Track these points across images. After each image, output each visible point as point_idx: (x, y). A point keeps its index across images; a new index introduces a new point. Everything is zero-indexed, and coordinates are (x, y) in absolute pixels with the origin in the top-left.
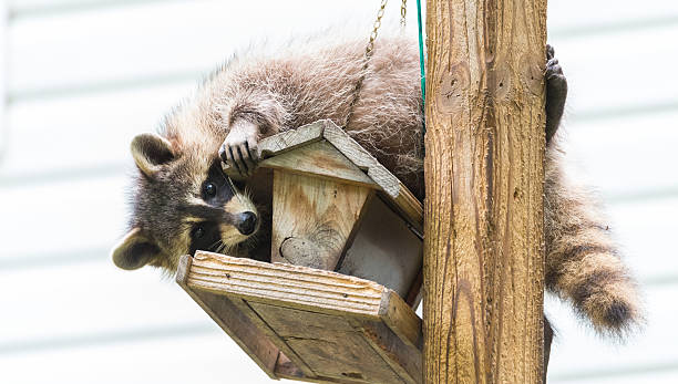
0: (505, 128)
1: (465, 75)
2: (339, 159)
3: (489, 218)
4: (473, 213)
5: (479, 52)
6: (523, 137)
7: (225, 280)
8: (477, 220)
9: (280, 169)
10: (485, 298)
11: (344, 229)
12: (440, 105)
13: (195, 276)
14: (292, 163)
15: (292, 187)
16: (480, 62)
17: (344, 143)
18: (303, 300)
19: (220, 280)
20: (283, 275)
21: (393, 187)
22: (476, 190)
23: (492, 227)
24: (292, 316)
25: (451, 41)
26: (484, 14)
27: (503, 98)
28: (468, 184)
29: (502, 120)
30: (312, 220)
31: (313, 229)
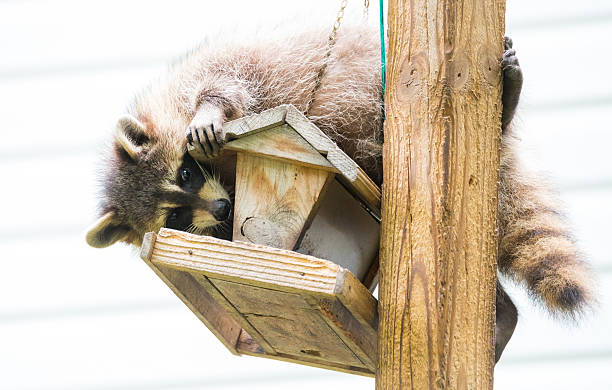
0: (462, 117)
1: (425, 65)
2: (300, 143)
3: (444, 204)
4: (429, 199)
5: (438, 43)
6: (479, 126)
7: (188, 257)
8: (433, 204)
9: (244, 152)
10: (439, 280)
11: (304, 210)
12: (400, 93)
13: (159, 253)
14: (255, 146)
15: (254, 169)
16: (439, 53)
17: (305, 127)
18: (262, 278)
19: (183, 256)
20: (243, 253)
21: (351, 171)
22: (433, 176)
23: (447, 212)
24: (252, 293)
25: (412, 32)
26: (445, 6)
27: (461, 87)
28: (424, 170)
29: (459, 109)
30: (273, 201)
31: (273, 210)
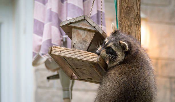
2: (88, 24)
7: (60, 53)
9: (74, 27)
11: (89, 41)
13: (53, 51)
14: (77, 25)
17: (90, 20)
18: (78, 58)
19: (58, 52)
20: (74, 52)
21: (101, 31)
24: (76, 62)
30: (81, 39)
31: (81, 41)
